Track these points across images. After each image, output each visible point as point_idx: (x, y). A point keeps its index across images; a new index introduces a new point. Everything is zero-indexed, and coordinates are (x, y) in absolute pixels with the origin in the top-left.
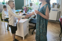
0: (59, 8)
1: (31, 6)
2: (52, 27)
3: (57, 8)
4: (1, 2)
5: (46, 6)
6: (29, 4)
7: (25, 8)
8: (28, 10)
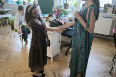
1: (65, 8)
3: (112, 13)
5: (91, 8)
7: (56, 10)
8: (61, 14)
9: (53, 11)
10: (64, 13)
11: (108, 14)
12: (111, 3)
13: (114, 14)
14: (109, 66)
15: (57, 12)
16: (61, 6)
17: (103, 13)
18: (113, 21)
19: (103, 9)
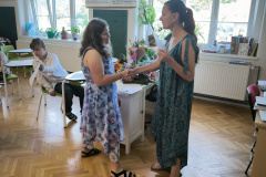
0: (255, 55)
2: (227, 123)
3: (249, 55)
4: (44, 30)
5: (187, 43)
6: (145, 38)
7: (135, 49)
8: (144, 58)
9: (128, 51)
10: (150, 55)
11: (239, 56)
12: (245, 35)
13: (251, 57)
14: (244, 161)
15: (135, 55)
16: (143, 42)
17: (229, 55)
18: (251, 70)
19: (228, 47)
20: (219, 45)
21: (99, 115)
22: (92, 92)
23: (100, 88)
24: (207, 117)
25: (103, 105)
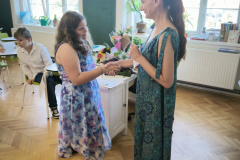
1: (140, 32)
2: (215, 114)
3: (239, 43)
4: (37, 18)
5: (165, 38)
6: (133, 25)
7: (119, 39)
9: (112, 40)
11: (229, 44)
12: (235, 22)
15: (119, 44)
19: (218, 34)
20: (208, 32)
21: (75, 119)
22: (67, 93)
23: (76, 88)
24: (195, 107)
25: (80, 107)
